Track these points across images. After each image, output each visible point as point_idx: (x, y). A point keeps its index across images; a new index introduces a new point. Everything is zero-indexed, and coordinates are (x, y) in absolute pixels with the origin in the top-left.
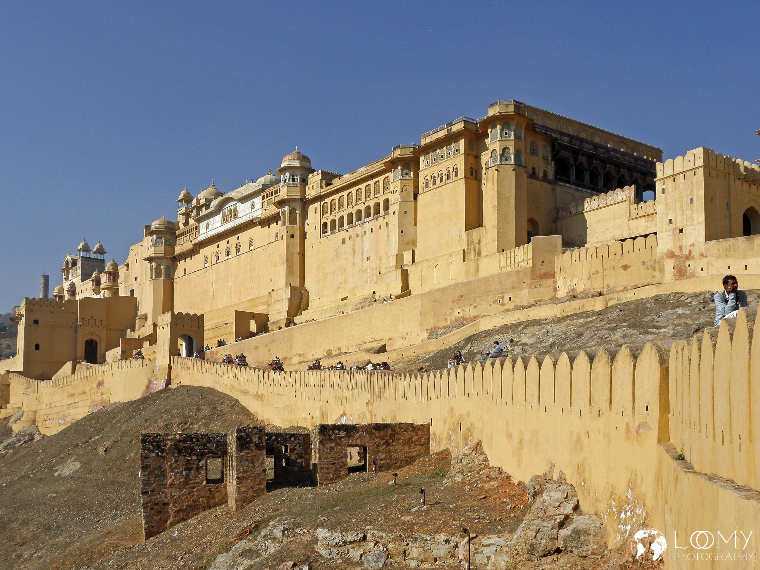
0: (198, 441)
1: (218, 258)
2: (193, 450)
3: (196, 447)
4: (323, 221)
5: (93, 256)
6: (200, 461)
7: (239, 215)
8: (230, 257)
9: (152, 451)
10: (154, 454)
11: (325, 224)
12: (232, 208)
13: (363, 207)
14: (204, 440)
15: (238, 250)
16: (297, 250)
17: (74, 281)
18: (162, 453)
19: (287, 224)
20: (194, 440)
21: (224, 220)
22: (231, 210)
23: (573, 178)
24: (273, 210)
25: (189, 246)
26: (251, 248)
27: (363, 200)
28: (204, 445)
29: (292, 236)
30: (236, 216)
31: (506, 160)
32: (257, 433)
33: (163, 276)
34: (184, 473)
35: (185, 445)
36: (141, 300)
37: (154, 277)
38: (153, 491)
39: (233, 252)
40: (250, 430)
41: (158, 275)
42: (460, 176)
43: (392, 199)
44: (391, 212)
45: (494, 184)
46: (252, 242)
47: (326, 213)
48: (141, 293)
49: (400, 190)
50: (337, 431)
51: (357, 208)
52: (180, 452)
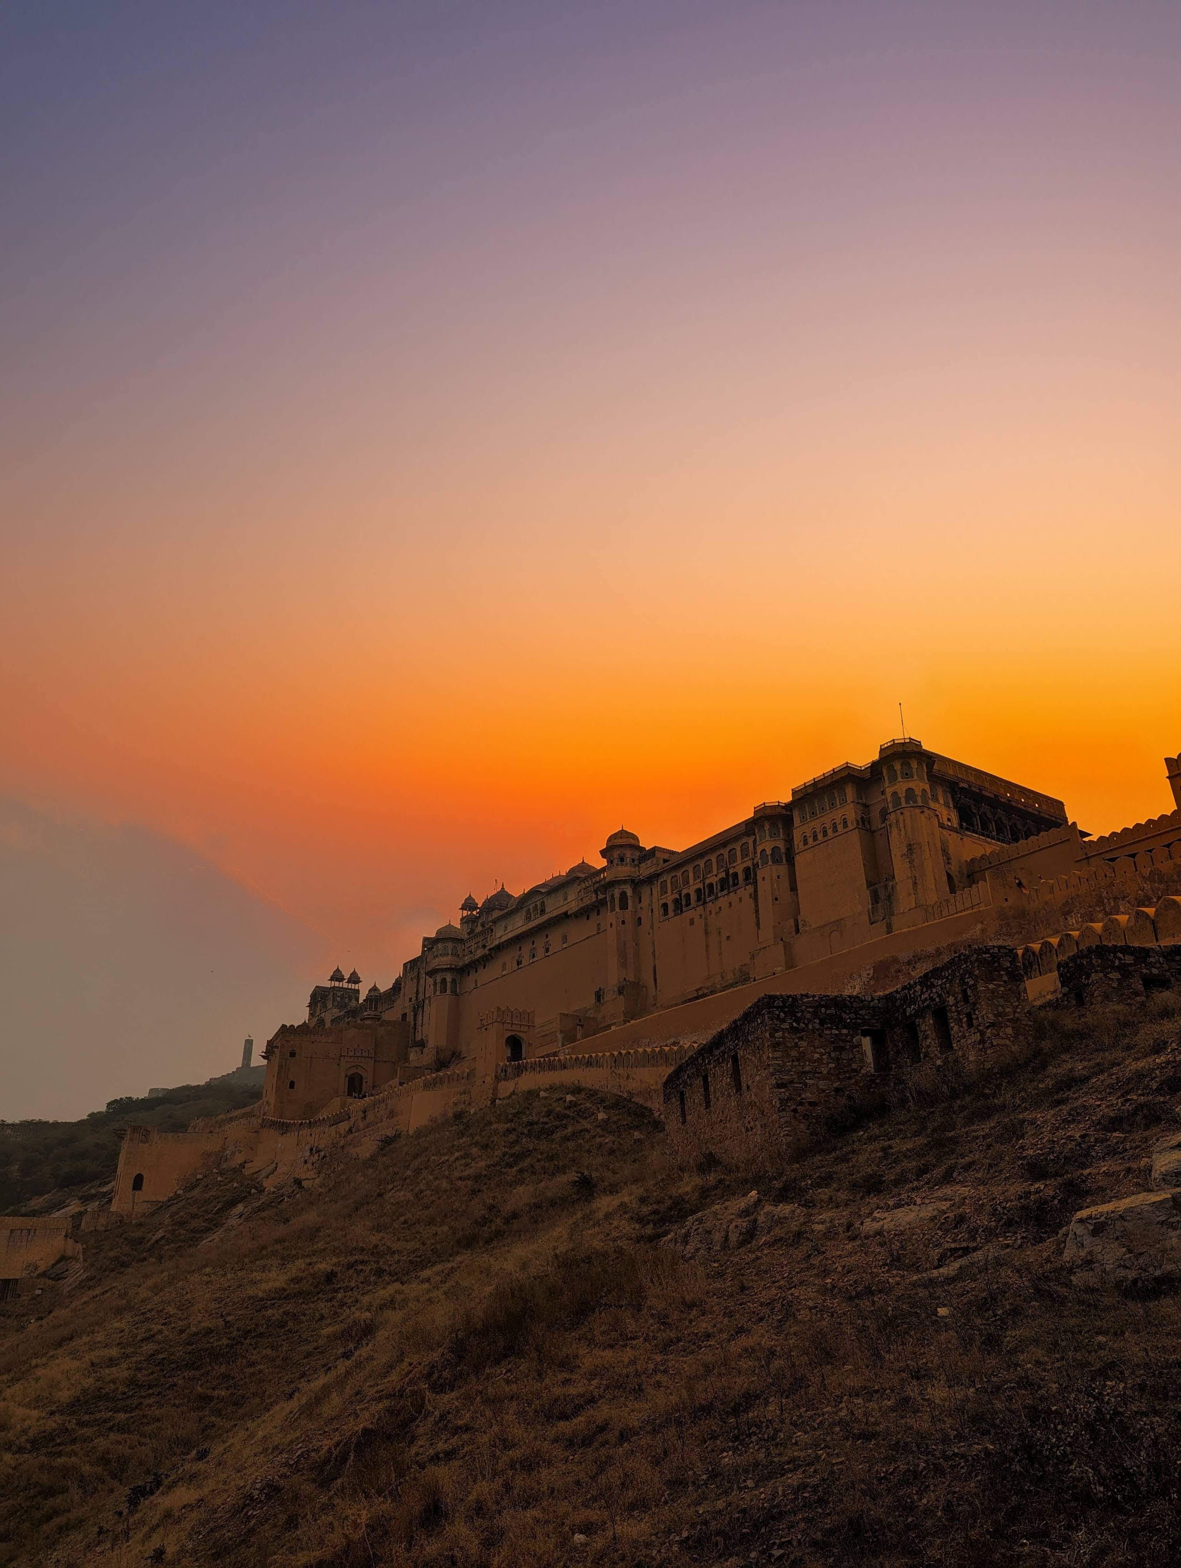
0: (845, 1006)
1: (519, 963)
2: (840, 1019)
3: (844, 1016)
4: (664, 901)
5: (345, 985)
6: (853, 1036)
7: (547, 911)
8: (535, 959)
9: (783, 1021)
10: (785, 1026)
11: (665, 906)
12: (538, 903)
13: (715, 881)
14: (855, 1005)
15: (546, 950)
16: (630, 939)
19: (617, 909)
20: (841, 1005)
21: (528, 918)
22: (536, 905)
24: (593, 897)
25: (480, 953)
26: (565, 946)
27: (715, 873)
28: (856, 1012)
29: (623, 922)
30: (543, 911)
31: (912, 802)
32: (1006, 955)
33: (448, 992)
34: (833, 1054)
35: (828, 1012)
36: (415, 1024)
37: (438, 993)
38: (792, 1082)
39: (540, 953)
40: (996, 950)
41: (443, 990)
42: (851, 827)
43: (756, 866)
44: (759, 878)
45: (900, 830)
46: (565, 939)
47: (666, 892)
48: (415, 1015)
49: (769, 852)
50: (1120, 955)
51: (707, 882)
52: (822, 1023)
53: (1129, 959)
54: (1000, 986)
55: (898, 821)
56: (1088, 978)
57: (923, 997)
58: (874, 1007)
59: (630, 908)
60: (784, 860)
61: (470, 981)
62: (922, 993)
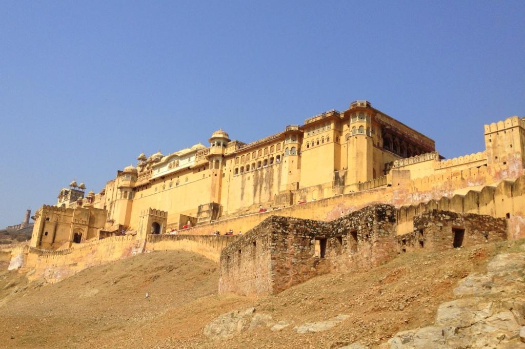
0: (310, 225)
1: (164, 188)
2: (307, 231)
3: (308, 229)
4: (236, 167)
5: (78, 189)
6: (311, 239)
7: (180, 165)
8: (172, 187)
9: (279, 228)
10: (280, 231)
11: (237, 170)
13: (262, 160)
14: (314, 225)
15: (177, 184)
16: (218, 183)
17: (65, 202)
18: (286, 231)
19: (214, 168)
20: (308, 224)
21: (170, 167)
22: (175, 162)
23: (392, 148)
24: (203, 161)
25: (145, 181)
26: (187, 183)
27: (263, 156)
28: (314, 228)
29: (216, 175)
30: (178, 165)
31: (361, 133)
32: (389, 209)
33: (128, 198)
34: (300, 247)
35: (301, 227)
36: (110, 212)
37: (123, 198)
38: (279, 258)
39: (174, 185)
40: (385, 206)
41: (125, 197)
42: (330, 142)
43: (283, 155)
44: (284, 161)
45: (354, 145)
46: (187, 179)
47: (238, 163)
48: (111, 207)
49: (290, 149)
50: (444, 215)
51: (259, 160)
52: (298, 231)
53: (448, 217)
54: (384, 223)
55: (353, 141)
56: (427, 225)
57: (347, 225)
58: (324, 227)
59: (220, 168)
60: (297, 153)
61: (138, 194)
62: (347, 223)
